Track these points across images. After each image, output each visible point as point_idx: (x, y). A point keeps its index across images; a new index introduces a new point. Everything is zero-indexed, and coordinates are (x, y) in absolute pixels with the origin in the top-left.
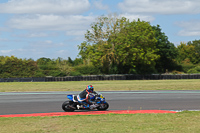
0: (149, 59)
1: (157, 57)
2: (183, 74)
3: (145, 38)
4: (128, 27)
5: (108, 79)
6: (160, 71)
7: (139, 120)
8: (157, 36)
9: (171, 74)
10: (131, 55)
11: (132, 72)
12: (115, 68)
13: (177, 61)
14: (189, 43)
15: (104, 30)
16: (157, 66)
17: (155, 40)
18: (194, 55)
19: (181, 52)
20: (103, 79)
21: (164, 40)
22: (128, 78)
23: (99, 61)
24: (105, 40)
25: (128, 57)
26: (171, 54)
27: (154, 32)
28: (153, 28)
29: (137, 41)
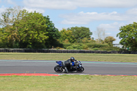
0: (41, 38)
1: (47, 37)
2: (64, 49)
3: (38, 24)
4: (27, 16)
5: (12, 51)
6: (48, 47)
7: (33, 80)
8: (47, 23)
9: (55, 49)
10: (28, 36)
11: (29, 47)
12: (18, 44)
13: (60, 41)
14: (68, 29)
15: (11, 18)
16: (46, 44)
17: (45, 26)
18: (71, 37)
19: (62, 35)
20: (9, 51)
21: (51, 26)
22: (26, 51)
23: (6, 39)
24: (11, 24)
25: (27, 36)
26: (56, 36)
27: (45, 20)
28: (45, 17)
29: (33, 26)
